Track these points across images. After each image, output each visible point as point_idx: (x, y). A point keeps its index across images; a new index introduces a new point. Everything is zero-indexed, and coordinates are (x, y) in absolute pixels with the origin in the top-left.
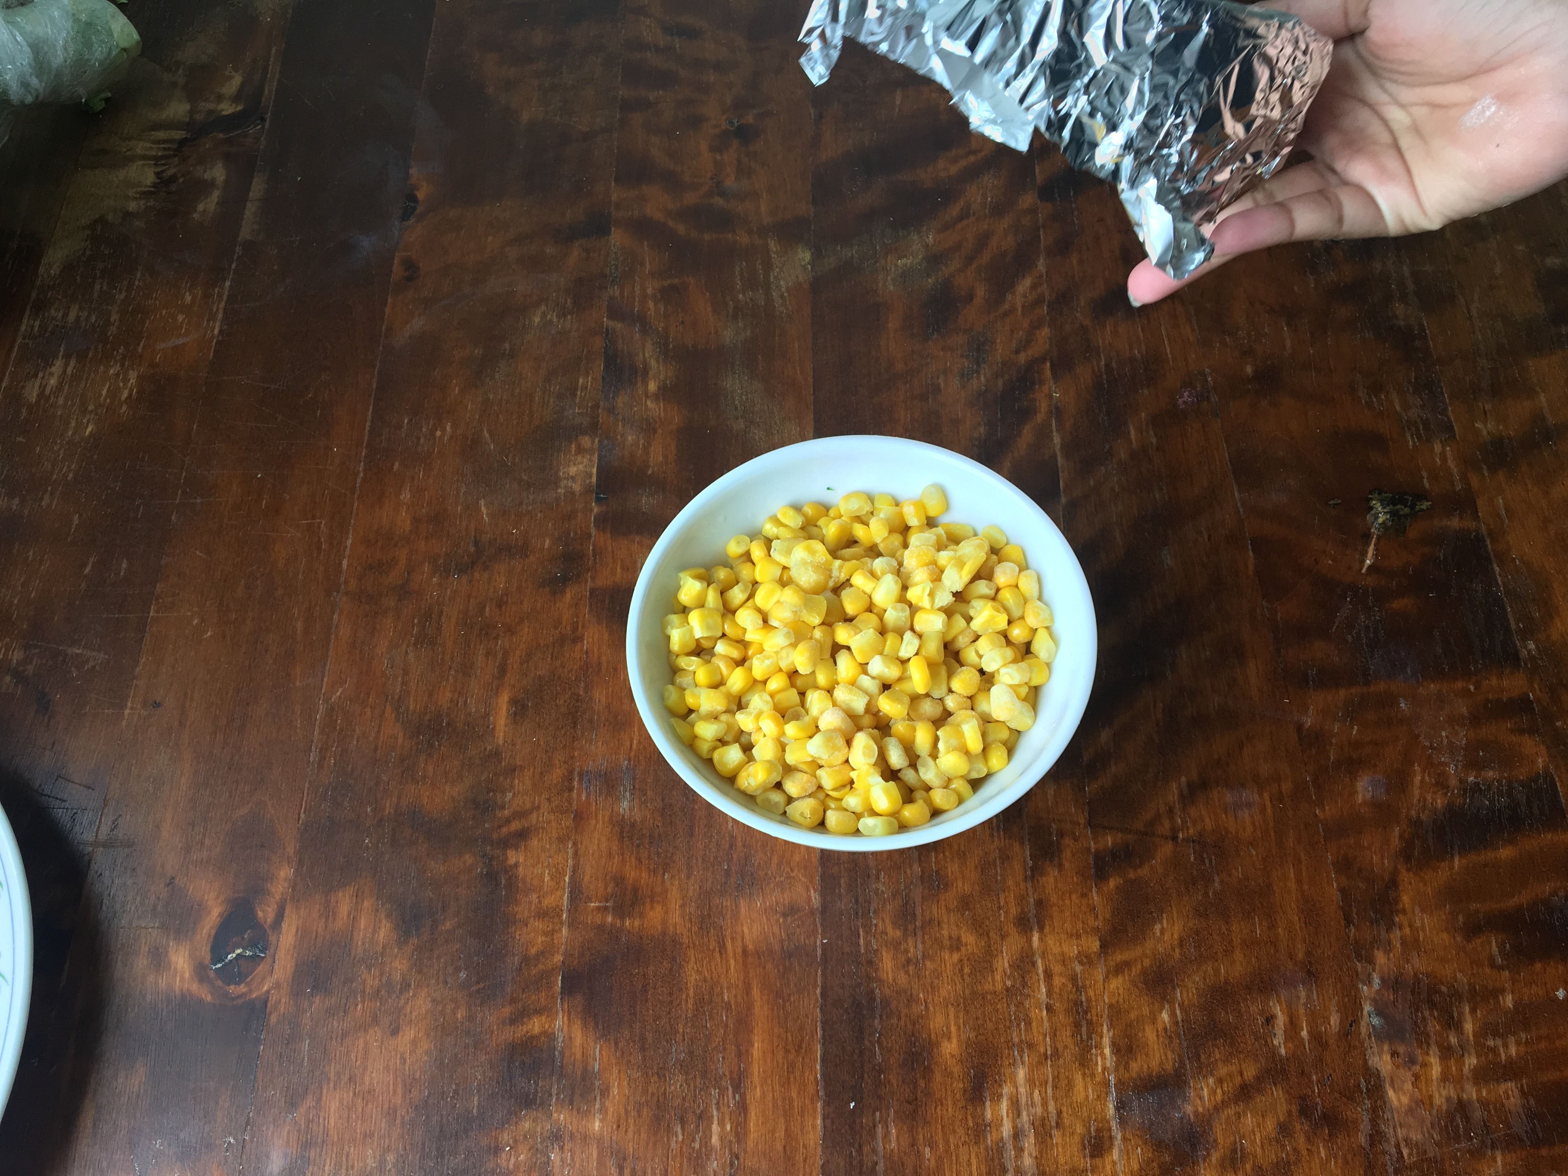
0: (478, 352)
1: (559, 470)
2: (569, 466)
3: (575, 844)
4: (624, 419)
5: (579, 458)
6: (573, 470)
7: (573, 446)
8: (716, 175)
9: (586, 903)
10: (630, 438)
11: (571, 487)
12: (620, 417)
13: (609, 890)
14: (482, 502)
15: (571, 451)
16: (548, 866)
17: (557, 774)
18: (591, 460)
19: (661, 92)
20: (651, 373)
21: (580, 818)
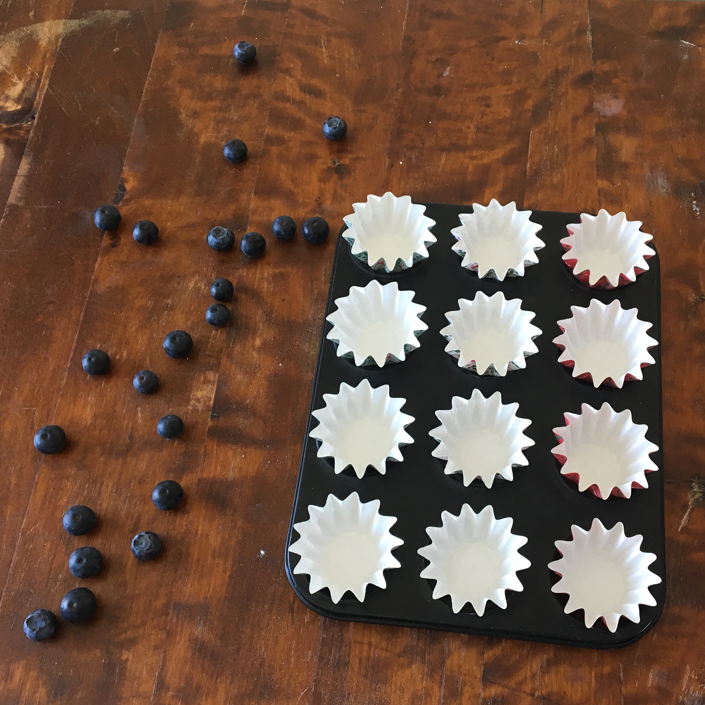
0: (150, 304)
1: (190, 392)
2: (197, 391)
3: (165, 652)
4: (237, 363)
5: (205, 386)
6: (199, 394)
7: (202, 377)
8: (319, 198)
9: (166, 692)
10: (239, 376)
11: (197, 406)
12: (235, 361)
13: (182, 685)
14: (139, 409)
15: (200, 381)
16: (146, 664)
17: (161, 602)
18: (212, 389)
19: (292, 133)
20: (258, 333)
21: (170, 634)
